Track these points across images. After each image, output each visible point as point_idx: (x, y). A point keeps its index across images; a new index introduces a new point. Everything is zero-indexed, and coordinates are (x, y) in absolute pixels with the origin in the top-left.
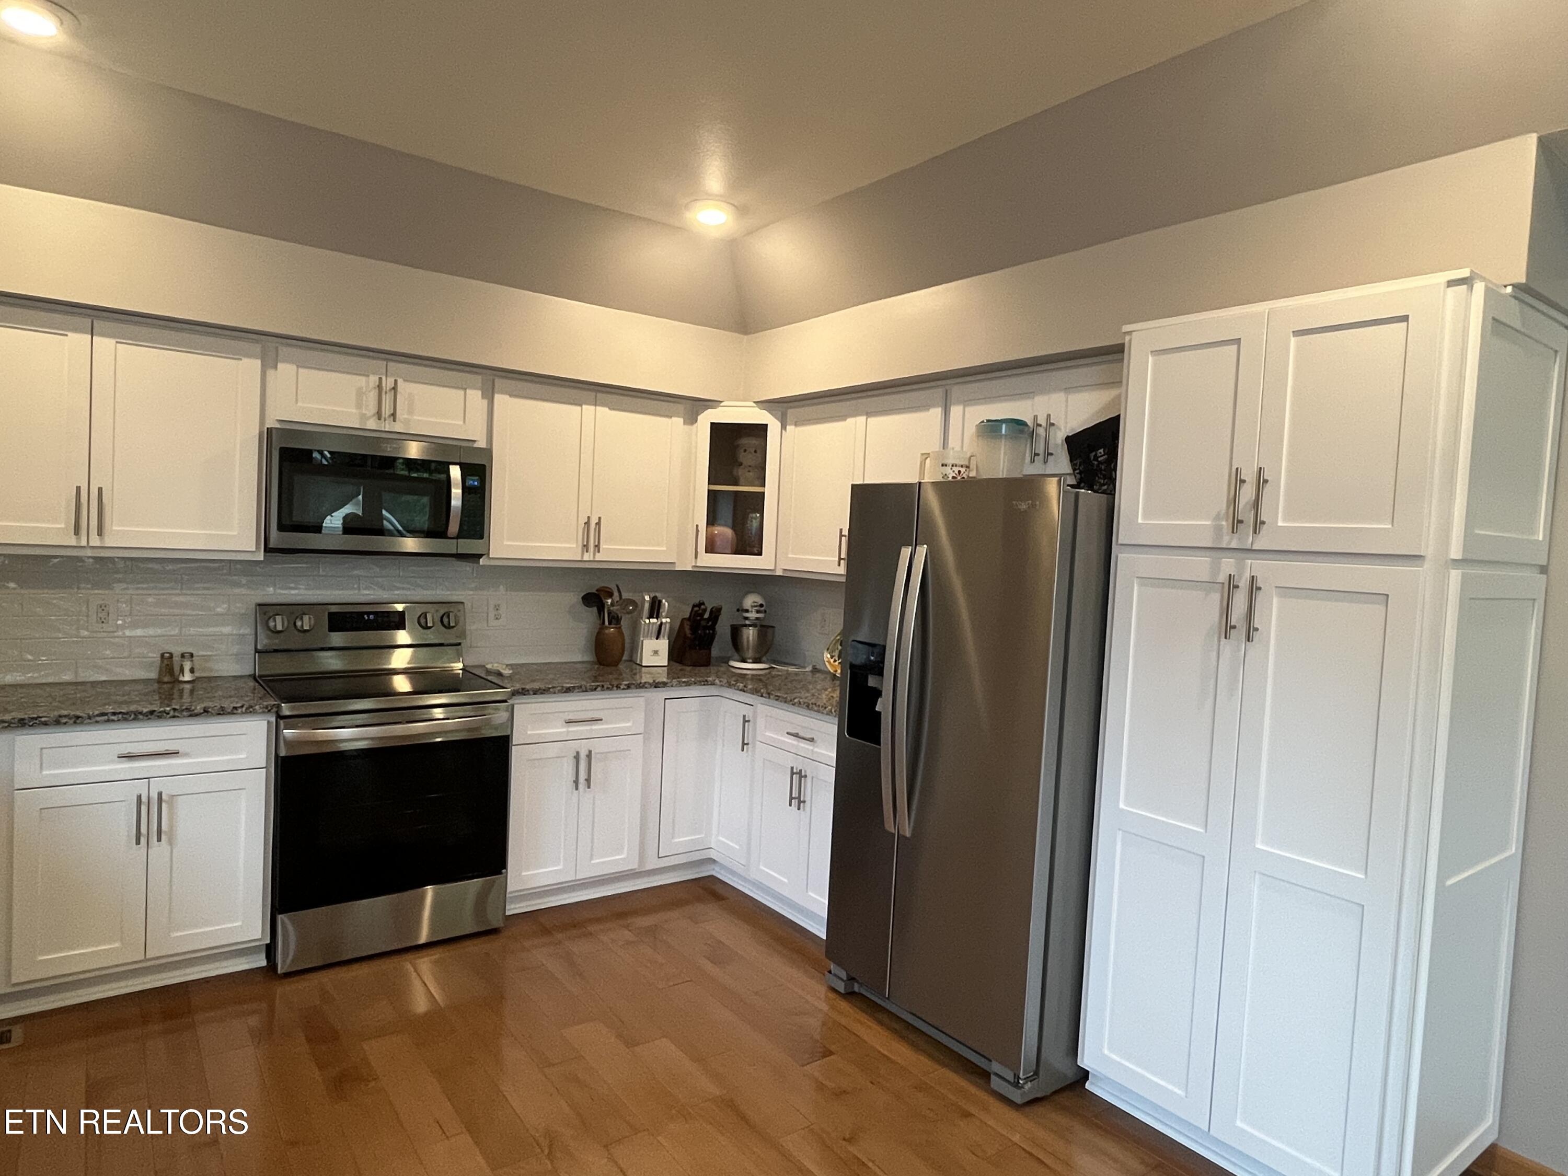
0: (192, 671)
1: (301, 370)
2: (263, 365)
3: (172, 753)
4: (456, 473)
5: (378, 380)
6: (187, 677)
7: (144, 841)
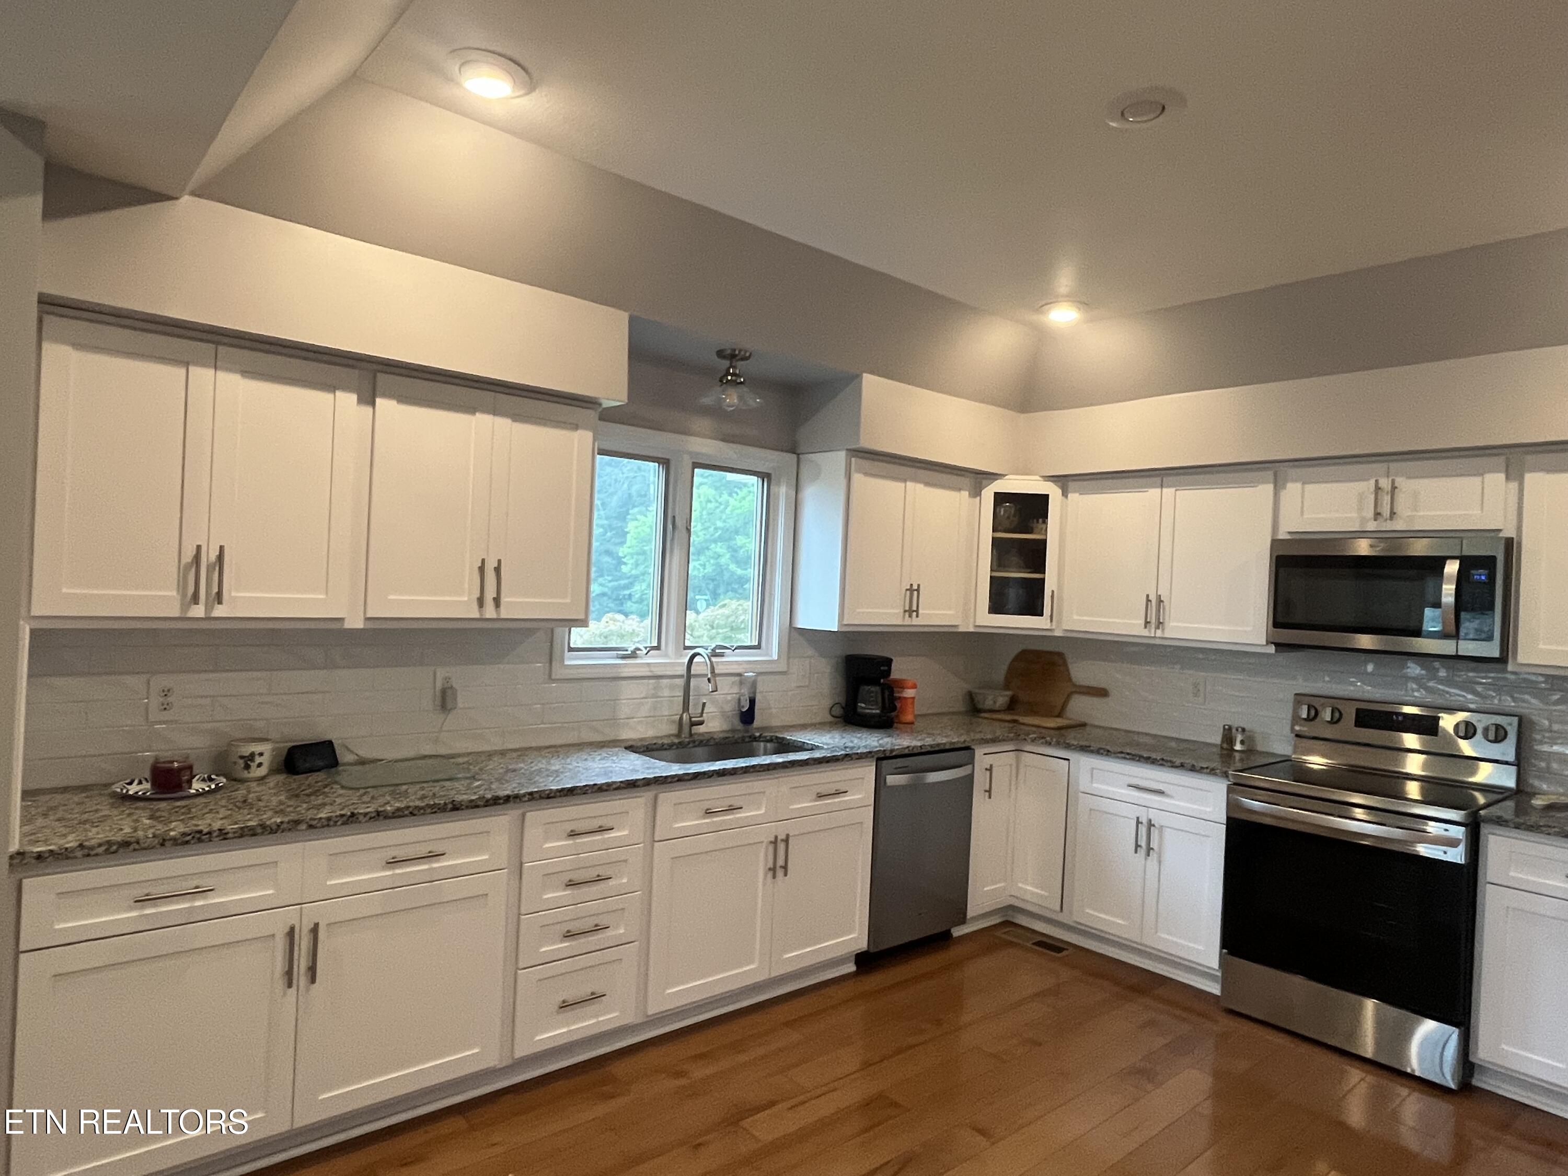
0: (1242, 742)
1: (1307, 487)
2: (1275, 488)
3: (1160, 792)
4: (1452, 568)
5: (1377, 481)
6: (1238, 747)
7: (1142, 852)
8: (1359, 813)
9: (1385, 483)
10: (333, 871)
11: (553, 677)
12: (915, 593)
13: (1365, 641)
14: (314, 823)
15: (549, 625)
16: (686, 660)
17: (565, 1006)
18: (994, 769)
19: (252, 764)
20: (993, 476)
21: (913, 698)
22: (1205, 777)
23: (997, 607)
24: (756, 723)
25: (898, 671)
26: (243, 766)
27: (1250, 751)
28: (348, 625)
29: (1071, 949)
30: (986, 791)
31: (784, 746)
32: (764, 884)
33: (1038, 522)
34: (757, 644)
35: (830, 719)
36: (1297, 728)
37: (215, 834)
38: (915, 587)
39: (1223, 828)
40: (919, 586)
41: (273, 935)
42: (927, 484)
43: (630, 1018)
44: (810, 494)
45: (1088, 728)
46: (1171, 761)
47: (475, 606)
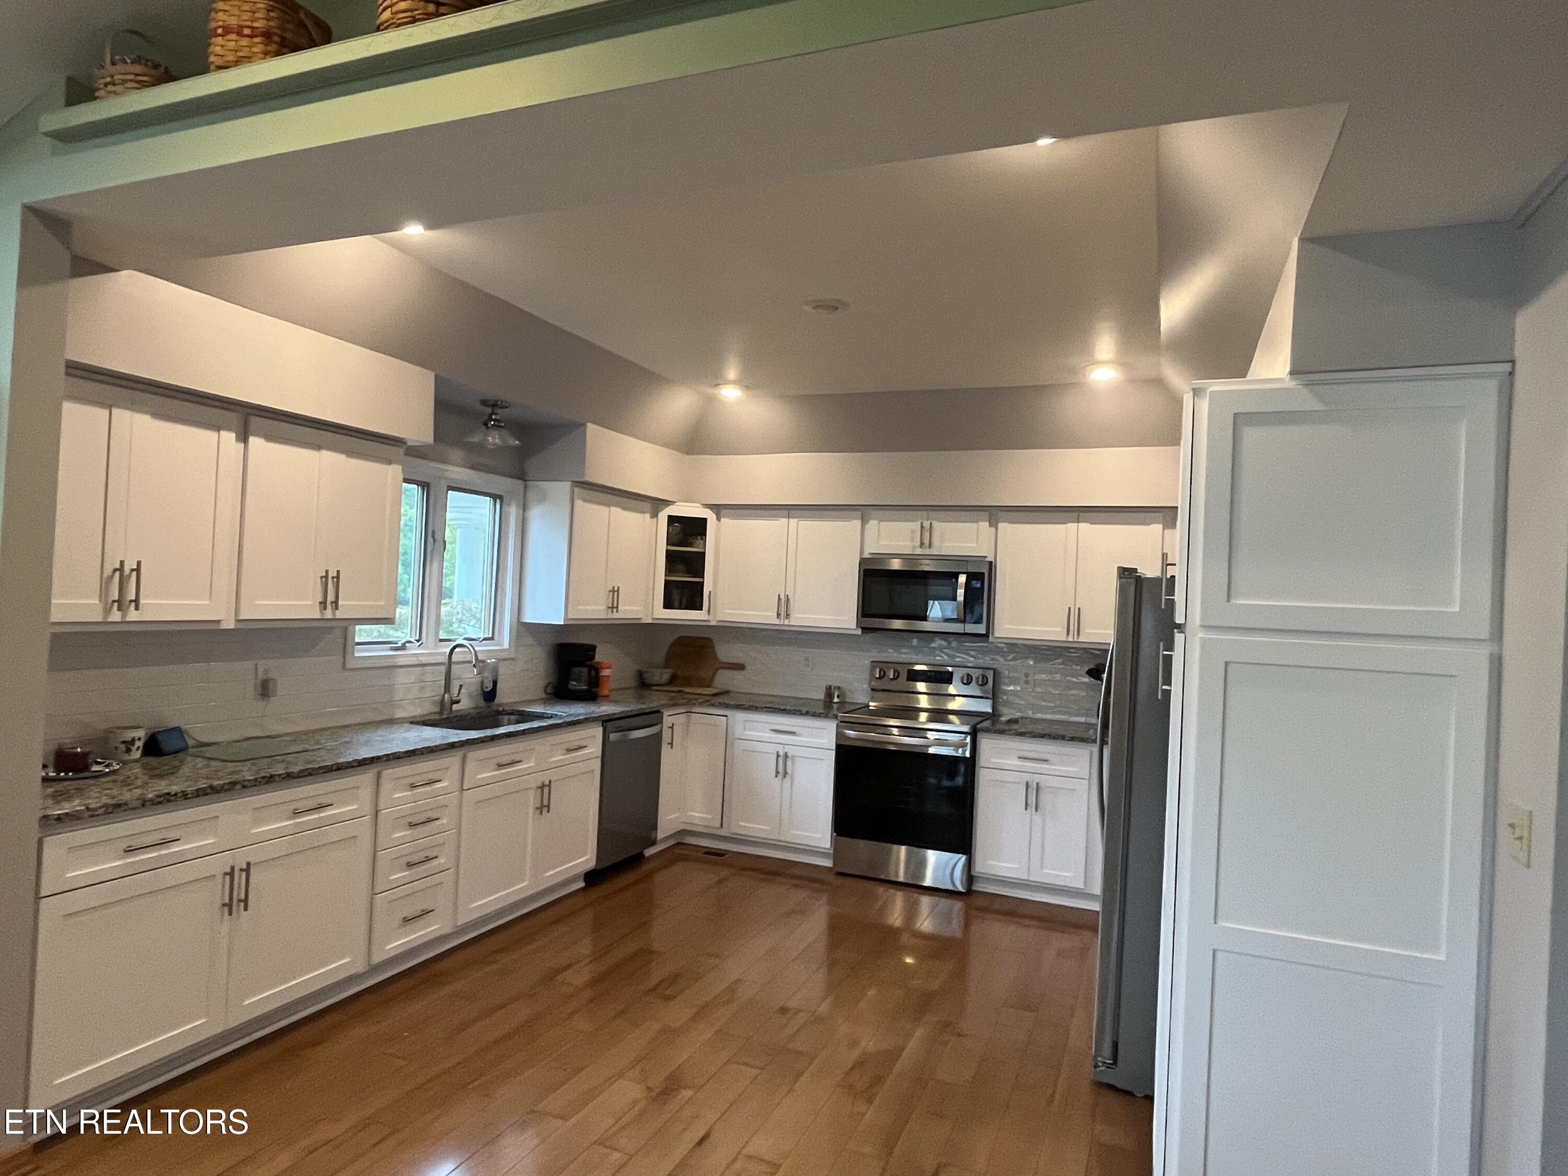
0: (838, 697)
1: (882, 523)
2: (862, 523)
3: (793, 733)
4: (962, 579)
5: (922, 523)
6: (836, 700)
7: (780, 776)
8: (895, 731)
9: (926, 524)
10: (257, 822)
11: (349, 666)
12: (616, 593)
13: (898, 624)
14: (246, 783)
15: (343, 624)
16: (448, 650)
17: (406, 920)
18: (675, 728)
19: (132, 748)
20: (666, 503)
21: (608, 676)
22: (823, 719)
23: (668, 605)
24: (497, 701)
25: (600, 656)
26: (124, 749)
27: (842, 703)
28: (224, 626)
29: (730, 855)
30: (669, 744)
31: (524, 717)
32: (533, 819)
33: (697, 538)
34: (490, 636)
35: (544, 696)
36: (873, 683)
37: (179, 795)
38: (616, 589)
39: (833, 753)
40: (618, 588)
41: (214, 876)
42: (624, 508)
43: (447, 930)
44: (536, 515)
45: (732, 695)
46: (799, 711)
47: (317, 608)
